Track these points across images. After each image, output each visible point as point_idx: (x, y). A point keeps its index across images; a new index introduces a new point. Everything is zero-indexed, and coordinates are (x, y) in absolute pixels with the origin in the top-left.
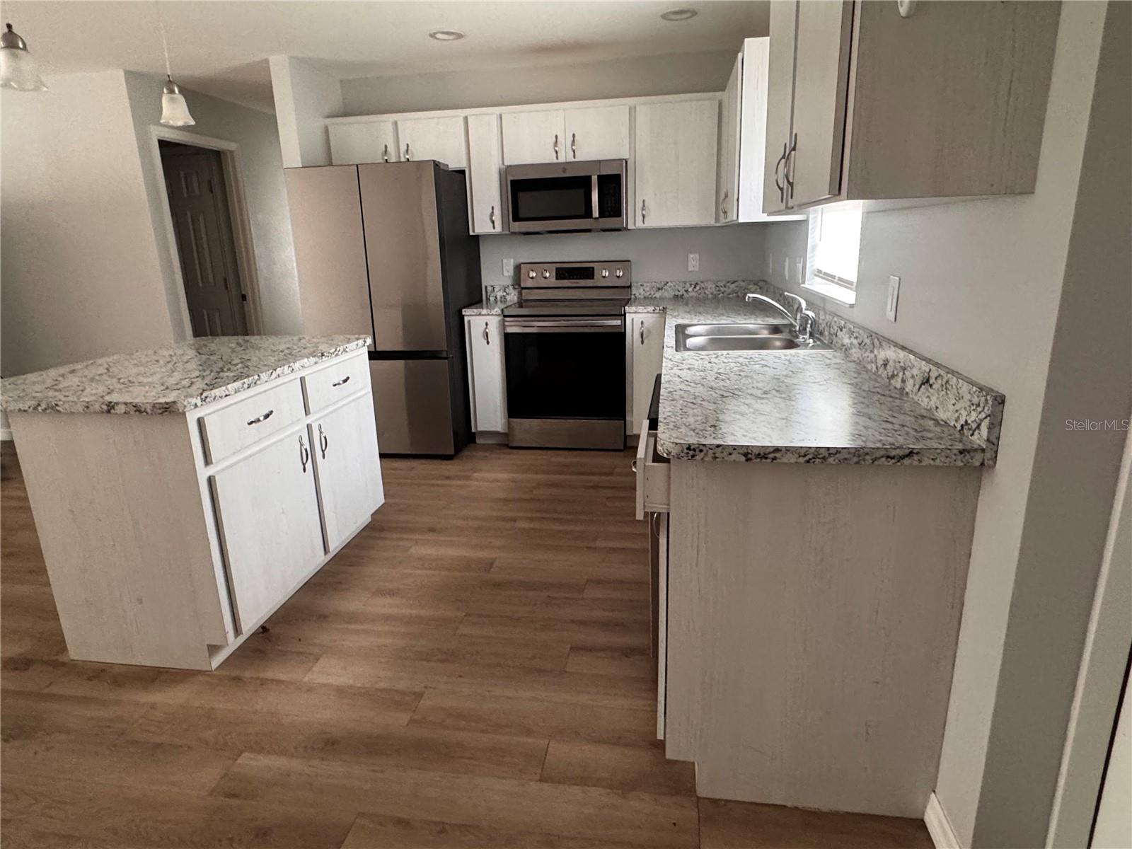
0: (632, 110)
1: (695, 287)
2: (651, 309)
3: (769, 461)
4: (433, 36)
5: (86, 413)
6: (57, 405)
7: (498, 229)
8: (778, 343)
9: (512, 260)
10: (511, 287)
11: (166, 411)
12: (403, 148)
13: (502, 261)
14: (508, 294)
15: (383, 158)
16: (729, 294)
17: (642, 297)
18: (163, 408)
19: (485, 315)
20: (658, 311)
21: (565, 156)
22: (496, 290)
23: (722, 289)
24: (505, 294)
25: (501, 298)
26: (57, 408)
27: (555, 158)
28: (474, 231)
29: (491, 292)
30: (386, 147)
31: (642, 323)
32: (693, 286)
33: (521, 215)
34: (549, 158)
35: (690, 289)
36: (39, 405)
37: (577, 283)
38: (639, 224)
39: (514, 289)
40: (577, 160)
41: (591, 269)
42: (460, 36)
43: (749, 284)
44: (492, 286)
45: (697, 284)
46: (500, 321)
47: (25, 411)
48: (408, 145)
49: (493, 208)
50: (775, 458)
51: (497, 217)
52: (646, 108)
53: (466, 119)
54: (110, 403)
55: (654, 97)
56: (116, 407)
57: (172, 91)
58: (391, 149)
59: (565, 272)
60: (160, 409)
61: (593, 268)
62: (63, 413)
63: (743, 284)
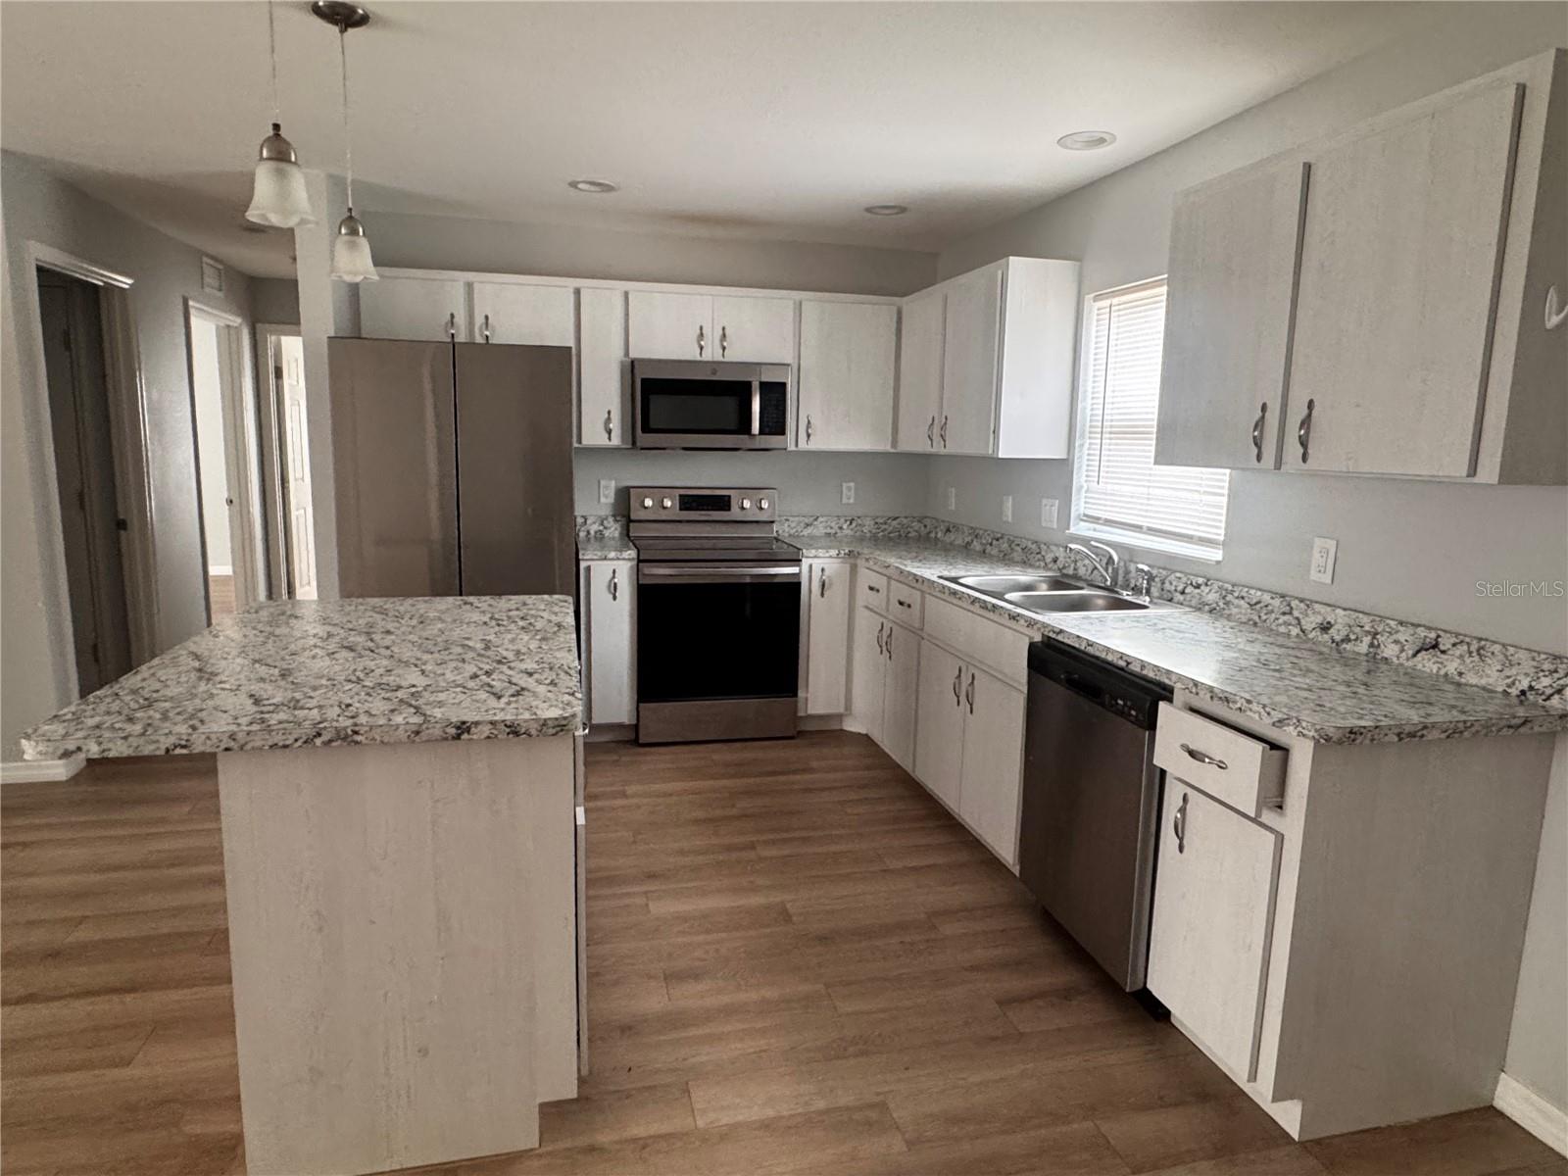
0: (799, 307)
1: (851, 523)
2: (834, 552)
3: (1417, 739)
4: (574, 185)
5: (414, 742)
6: (356, 733)
7: (616, 441)
8: (1100, 602)
9: (613, 482)
10: (611, 519)
11: (562, 730)
12: (479, 320)
13: (599, 482)
14: (605, 528)
15: (447, 332)
16: (889, 533)
17: (787, 535)
18: (558, 726)
19: (612, 559)
20: (842, 555)
21: (712, 353)
22: (588, 522)
23: (884, 527)
24: (601, 528)
25: (596, 532)
26: (358, 738)
27: (698, 355)
28: (580, 441)
29: (581, 526)
30: (452, 316)
31: (823, 570)
32: (848, 523)
33: (653, 425)
34: (690, 353)
35: (845, 527)
36: (319, 735)
37: (709, 515)
38: (803, 445)
39: (616, 521)
40: (726, 360)
41: (726, 498)
42: (608, 188)
43: (913, 522)
44: (583, 517)
45: (853, 519)
46: (632, 567)
47: (285, 747)
48: (487, 317)
49: (609, 412)
50: (1422, 736)
51: (615, 425)
52: (813, 304)
53: (577, 292)
54: (464, 723)
55: (827, 295)
56: (473, 730)
57: (353, 232)
58: (461, 320)
59: (691, 502)
60: (553, 728)
61: (729, 497)
62: (366, 744)
63: (905, 521)
